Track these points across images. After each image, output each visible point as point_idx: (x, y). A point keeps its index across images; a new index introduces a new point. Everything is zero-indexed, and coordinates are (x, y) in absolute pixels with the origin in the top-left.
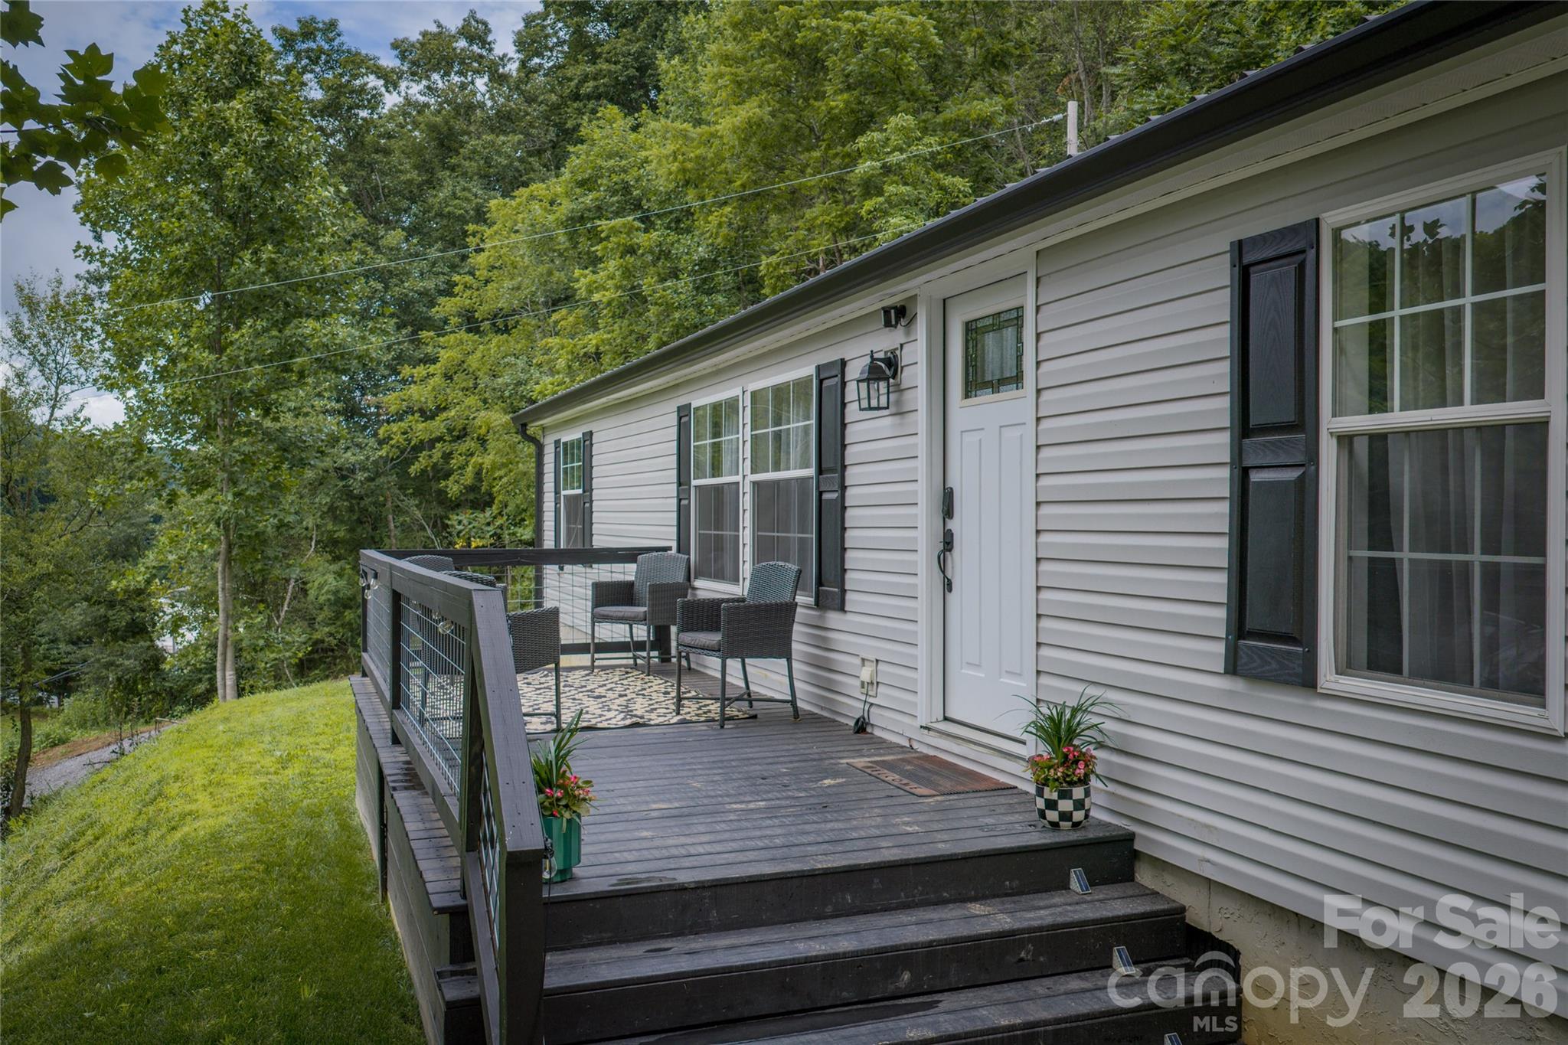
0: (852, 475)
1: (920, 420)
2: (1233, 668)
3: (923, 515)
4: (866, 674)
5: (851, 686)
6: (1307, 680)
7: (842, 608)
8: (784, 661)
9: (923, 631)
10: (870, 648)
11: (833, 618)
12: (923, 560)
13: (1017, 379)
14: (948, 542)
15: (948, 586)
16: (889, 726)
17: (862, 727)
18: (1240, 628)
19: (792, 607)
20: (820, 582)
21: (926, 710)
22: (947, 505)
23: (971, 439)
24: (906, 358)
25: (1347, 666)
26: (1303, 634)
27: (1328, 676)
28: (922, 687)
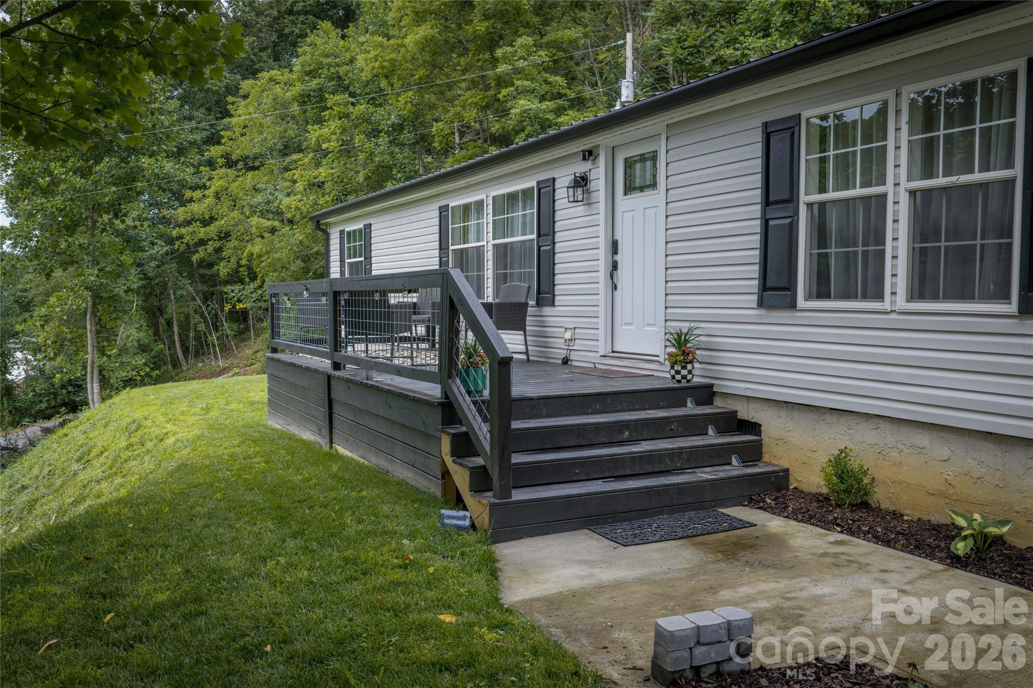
0: (558, 237)
1: (602, 207)
2: (761, 304)
3: (602, 253)
4: (568, 335)
5: (560, 343)
6: (793, 305)
7: (553, 305)
8: (522, 332)
9: (601, 310)
10: (570, 322)
11: (547, 310)
12: (602, 276)
13: (654, 185)
14: (615, 266)
15: (615, 287)
16: (580, 359)
17: (566, 361)
18: (764, 287)
19: (526, 305)
20: (539, 292)
21: (602, 347)
22: (615, 247)
23: (628, 215)
24: (592, 176)
25: (808, 298)
26: (790, 287)
27: (801, 302)
28: (601, 338)
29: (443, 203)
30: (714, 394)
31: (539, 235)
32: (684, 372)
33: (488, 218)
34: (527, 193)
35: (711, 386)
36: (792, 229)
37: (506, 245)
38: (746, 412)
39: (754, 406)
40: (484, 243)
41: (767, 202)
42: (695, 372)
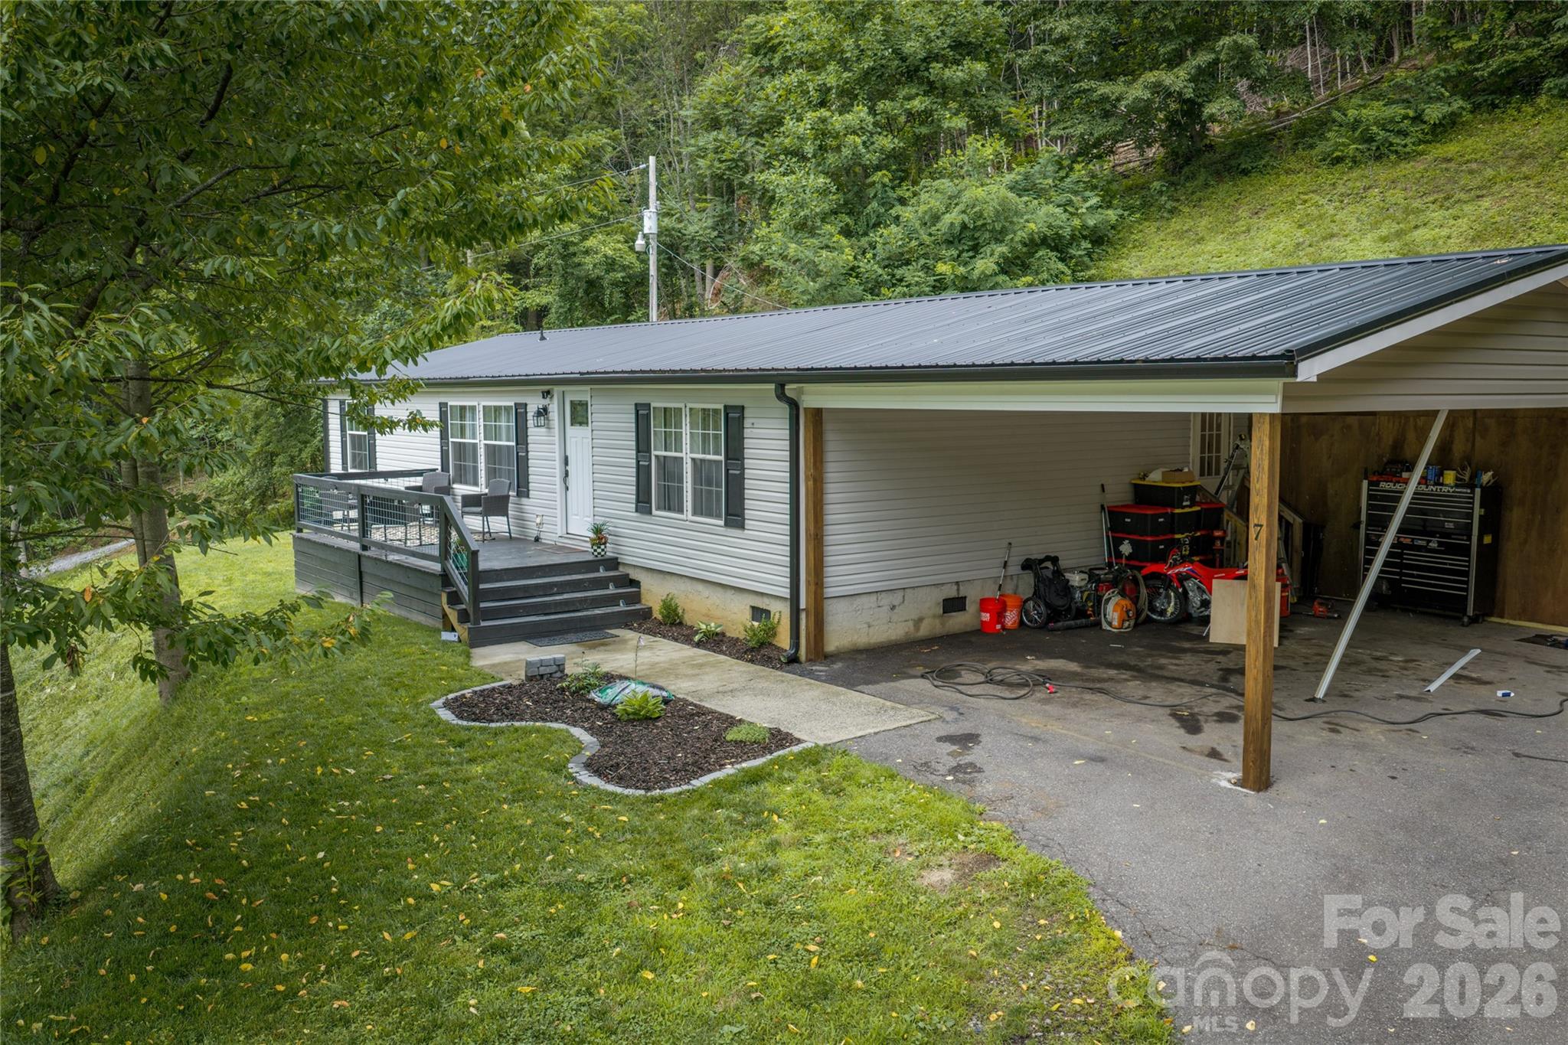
0: (530, 447)
1: (556, 431)
2: (637, 511)
3: (558, 464)
4: (538, 520)
5: (533, 525)
6: (650, 513)
7: (528, 497)
8: (505, 519)
9: (559, 504)
10: (539, 511)
11: (524, 500)
12: (558, 480)
13: (587, 424)
14: (567, 474)
15: (567, 489)
16: (548, 538)
17: (537, 539)
18: (638, 501)
19: (508, 497)
20: (518, 487)
21: (560, 530)
22: (566, 461)
23: (573, 440)
24: (550, 409)
25: (658, 509)
26: (649, 502)
27: (654, 512)
28: (559, 524)
29: (443, 400)
30: (619, 563)
31: (517, 444)
32: (599, 550)
33: (480, 422)
34: (507, 409)
35: (617, 558)
36: (649, 466)
37: (494, 446)
38: (634, 575)
39: (638, 570)
40: (477, 441)
41: (638, 451)
42: (608, 549)
